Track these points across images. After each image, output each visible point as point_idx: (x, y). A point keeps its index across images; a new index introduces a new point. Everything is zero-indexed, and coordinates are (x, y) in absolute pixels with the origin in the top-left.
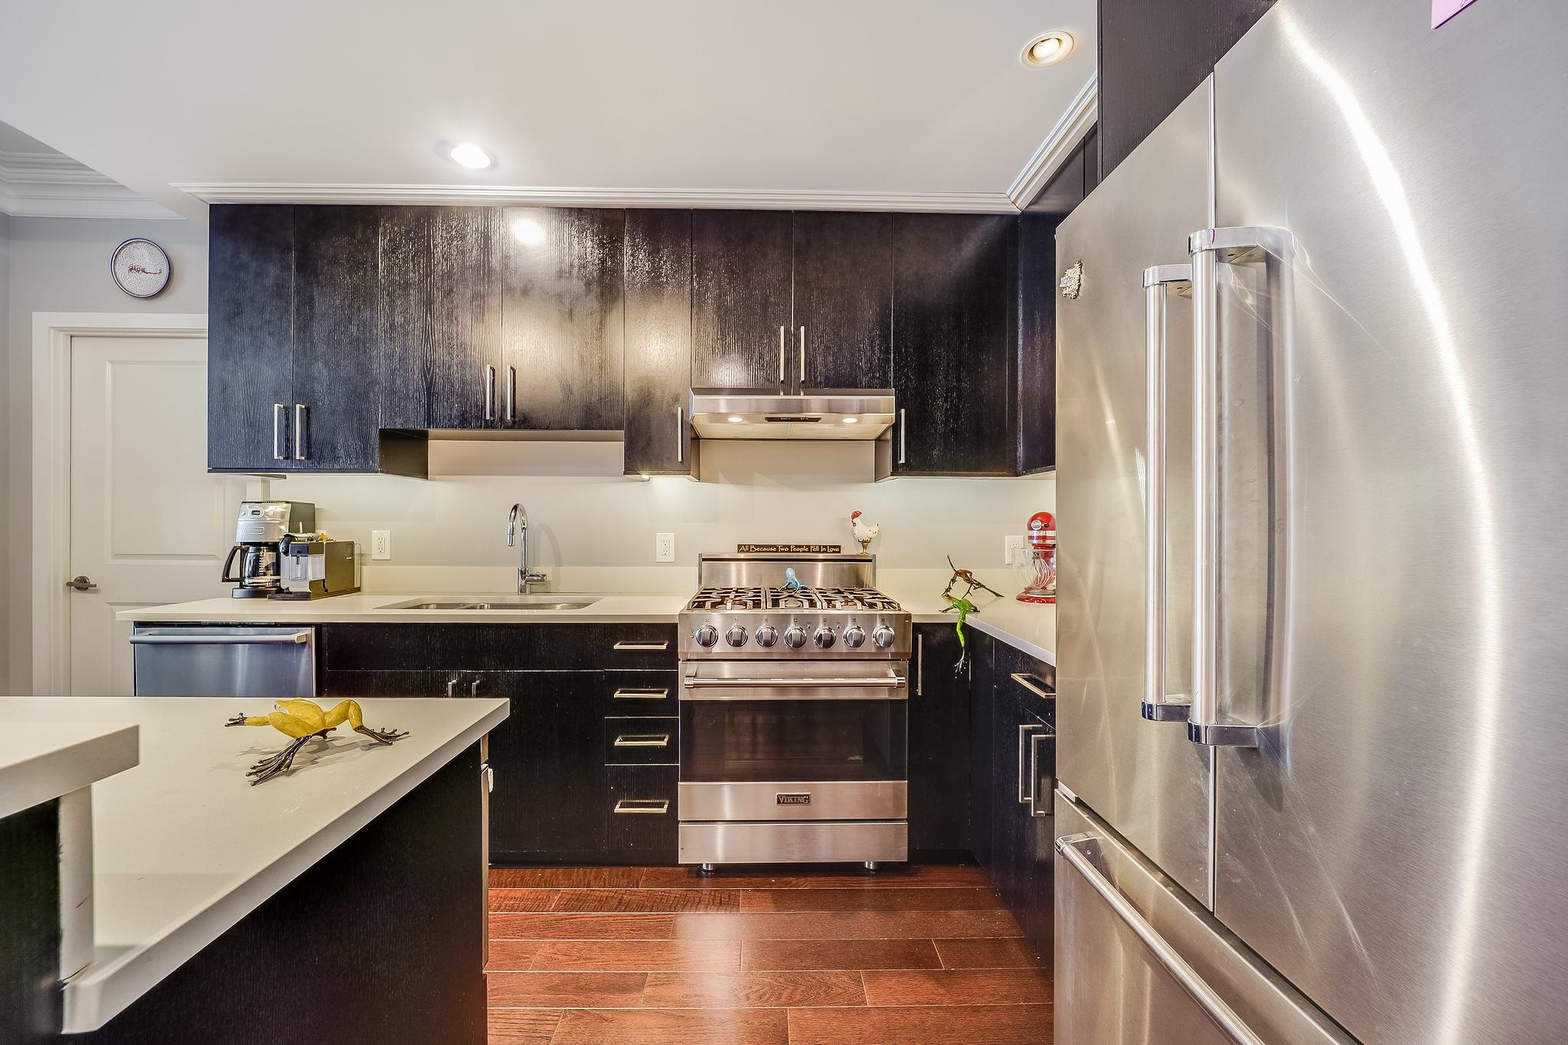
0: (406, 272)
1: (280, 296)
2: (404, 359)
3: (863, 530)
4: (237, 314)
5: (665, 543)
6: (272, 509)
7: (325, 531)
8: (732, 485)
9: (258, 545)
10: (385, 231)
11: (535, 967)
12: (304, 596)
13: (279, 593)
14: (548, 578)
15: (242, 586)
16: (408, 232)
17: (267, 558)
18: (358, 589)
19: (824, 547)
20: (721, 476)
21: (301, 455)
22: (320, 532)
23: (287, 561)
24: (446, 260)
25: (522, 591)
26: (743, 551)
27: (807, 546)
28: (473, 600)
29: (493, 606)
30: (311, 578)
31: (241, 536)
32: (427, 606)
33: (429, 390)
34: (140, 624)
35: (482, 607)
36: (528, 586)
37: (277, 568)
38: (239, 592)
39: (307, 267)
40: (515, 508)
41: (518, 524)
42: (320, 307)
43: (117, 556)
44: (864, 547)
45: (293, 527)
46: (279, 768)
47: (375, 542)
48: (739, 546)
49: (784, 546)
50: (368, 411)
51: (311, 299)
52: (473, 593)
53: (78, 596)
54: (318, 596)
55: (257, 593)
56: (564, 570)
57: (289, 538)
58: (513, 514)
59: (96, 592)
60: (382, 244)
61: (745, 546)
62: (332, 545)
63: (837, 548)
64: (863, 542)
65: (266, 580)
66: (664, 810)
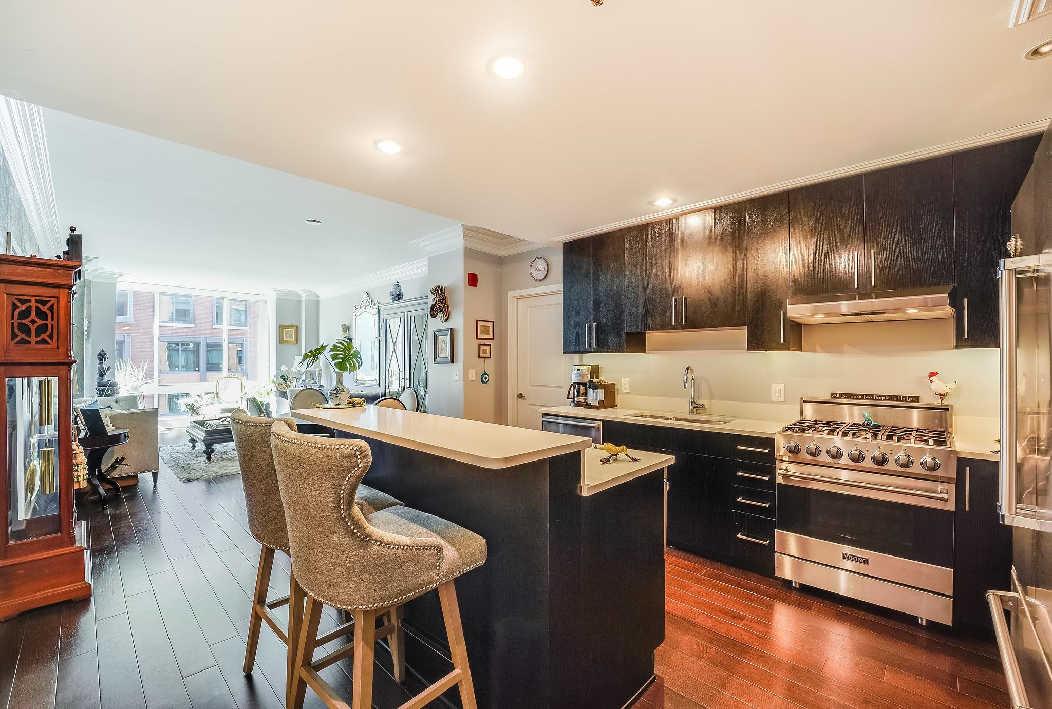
0: (636, 258)
1: (587, 277)
2: (636, 298)
3: (938, 385)
4: (573, 287)
5: (778, 390)
6: (583, 367)
7: (604, 378)
8: (826, 353)
9: (579, 384)
10: (627, 241)
11: (691, 592)
12: (596, 408)
13: (587, 405)
14: (706, 406)
15: (574, 401)
16: (637, 239)
17: (582, 389)
18: (616, 406)
19: (903, 397)
20: (818, 347)
21: (596, 345)
22: (602, 378)
23: (590, 391)
24: (654, 248)
25: (692, 412)
26: (834, 397)
27: (888, 396)
28: (667, 415)
29: (677, 419)
30: (599, 400)
31: (574, 380)
32: (646, 416)
33: (646, 312)
34: (545, 414)
35: (671, 419)
36: (695, 410)
37: (586, 394)
38: (572, 403)
39: (597, 264)
40: (688, 369)
41: (689, 377)
42: (602, 278)
43: (531, 385)
44: (942, 399)
45: (592, 377)
46: (607, 462)
47: (623, 383)
48: (832, 394)
49: (868, 395)
50: (621, 324)
51: (599, 276)
52: (668, 412)
53: (520, 400)
54: (601, 408)
55: (578, 404)
56: (716, 403)
57: (591, 381)
58: (686, 372)
59: (525, 399)
60: (626, 246)
61: (836, 394)
62: (607, 385)
63: (917, 399)
64: (940, 395)
65: (582, 399)
66: (767, 543)
